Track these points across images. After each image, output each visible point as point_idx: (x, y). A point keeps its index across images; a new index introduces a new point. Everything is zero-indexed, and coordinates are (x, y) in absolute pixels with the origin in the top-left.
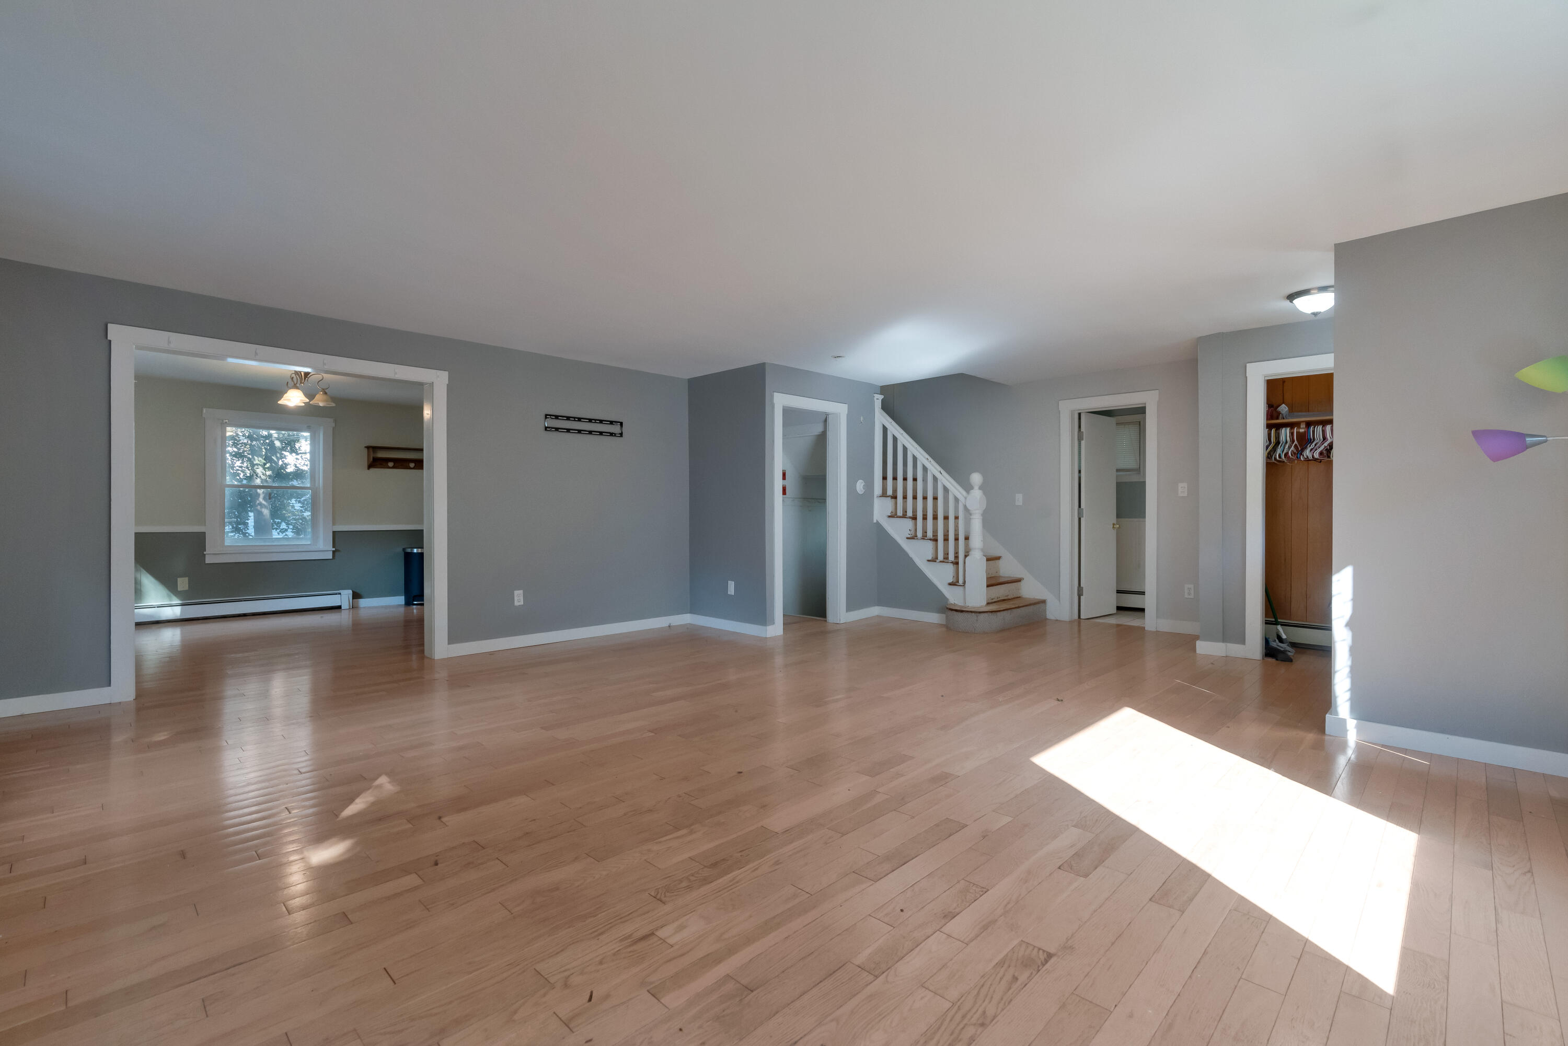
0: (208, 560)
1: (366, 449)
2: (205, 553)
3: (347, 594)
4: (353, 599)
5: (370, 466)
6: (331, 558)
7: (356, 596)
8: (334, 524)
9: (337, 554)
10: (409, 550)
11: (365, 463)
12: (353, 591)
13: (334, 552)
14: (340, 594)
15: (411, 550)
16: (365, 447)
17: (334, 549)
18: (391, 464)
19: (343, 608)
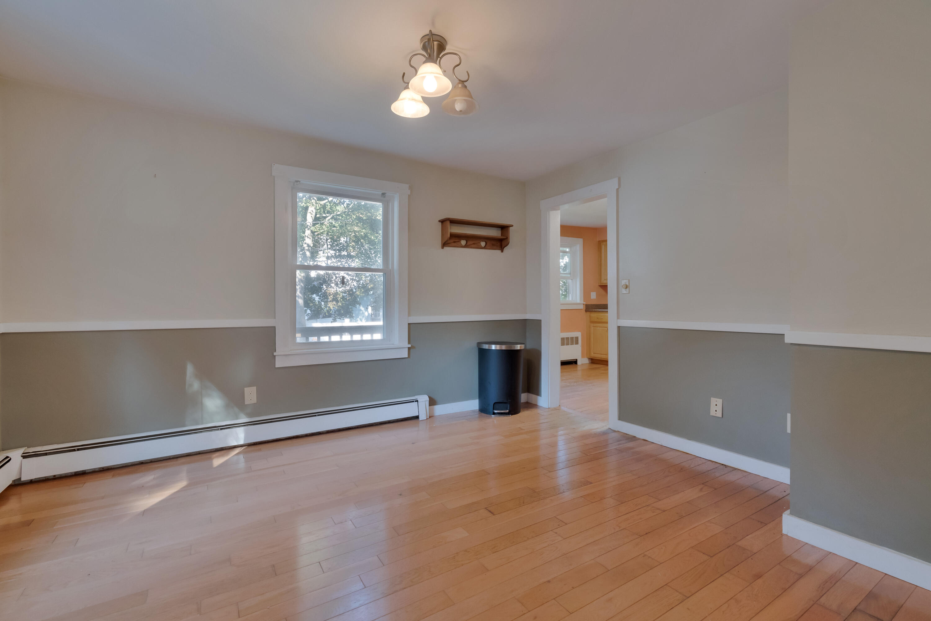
0: (279, 364)
1: (440, 223)
2: (275, 354)
3: (424, 399)
4: (430, 405)
5: (445, 244)
6: (407, 357)
7: (432, 402)
8: (409, 315)
9: (412, 350)
10: (486, 347)
11: (438, 241)
12: (429, 397)
13: (409, 348)
14: (417, 401)
15: (489, 347)
16: (439, 221)
17: (410, 346)
18: (463, 242)
19: (421, 418)
